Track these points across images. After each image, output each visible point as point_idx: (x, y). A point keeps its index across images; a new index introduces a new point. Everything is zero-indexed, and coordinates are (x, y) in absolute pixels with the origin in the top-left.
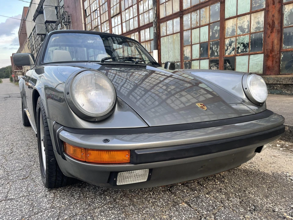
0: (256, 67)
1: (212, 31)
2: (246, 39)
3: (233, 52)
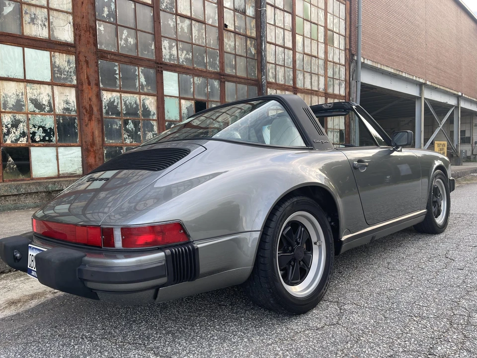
0: (70, 165)
2: (49, 122)
3: (22, 139)
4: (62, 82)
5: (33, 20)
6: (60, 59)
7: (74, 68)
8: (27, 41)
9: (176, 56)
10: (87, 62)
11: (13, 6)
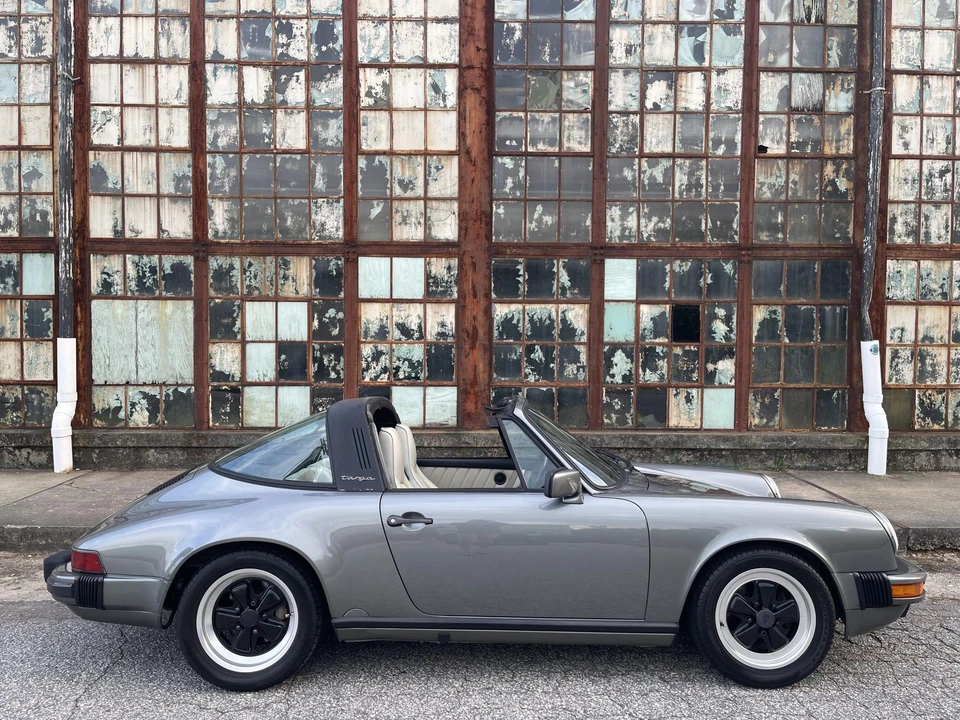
0: (441, 411)
1: (320, 320)
2: (417, 352)
3: (383, 375)
4: (439, 297)
5: (404, 221)
6: (437, 266)
7: (455, 276)
8: (397, 248)
9: (634, 229)
10: (474, 265)
11: (382, 205)
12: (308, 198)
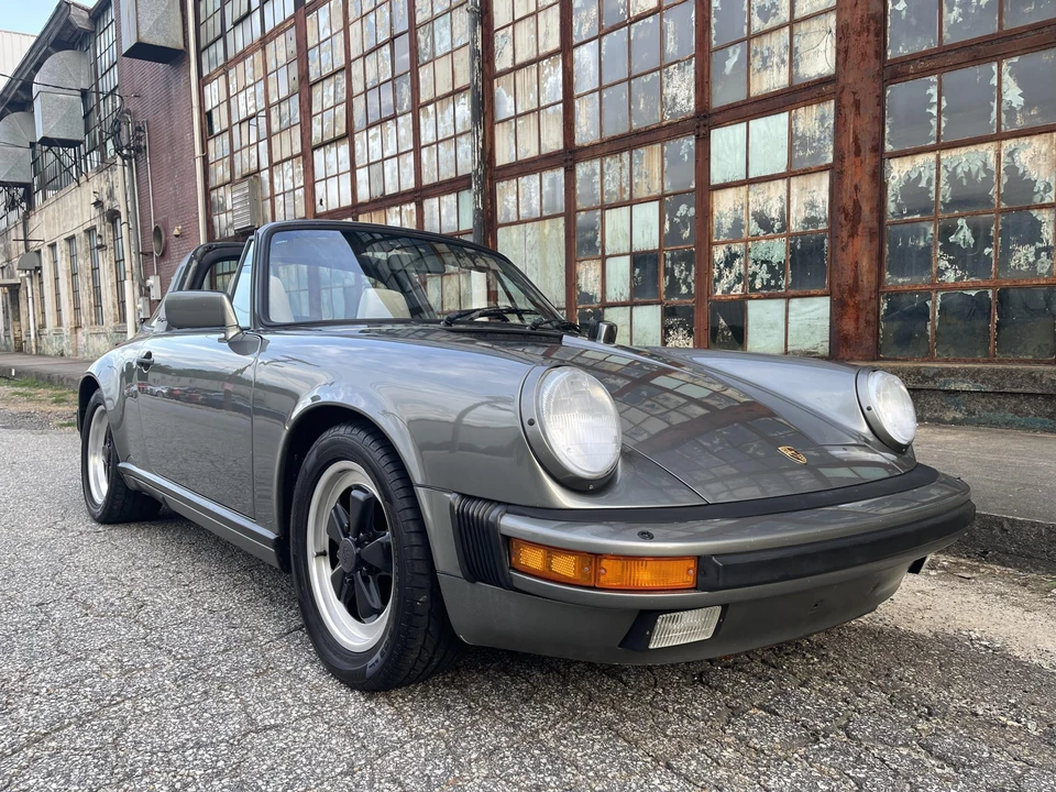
0: (807, 334)
1: (671, 220)
2: (778, 251)
3: (736, 286)
4: (806, 165)
5: (765, 67)
6: (805, 119)
7: (832, 126)
8: (755, 106)
10: (857, 104)
11: (738, 51)
12: (659, 69)
